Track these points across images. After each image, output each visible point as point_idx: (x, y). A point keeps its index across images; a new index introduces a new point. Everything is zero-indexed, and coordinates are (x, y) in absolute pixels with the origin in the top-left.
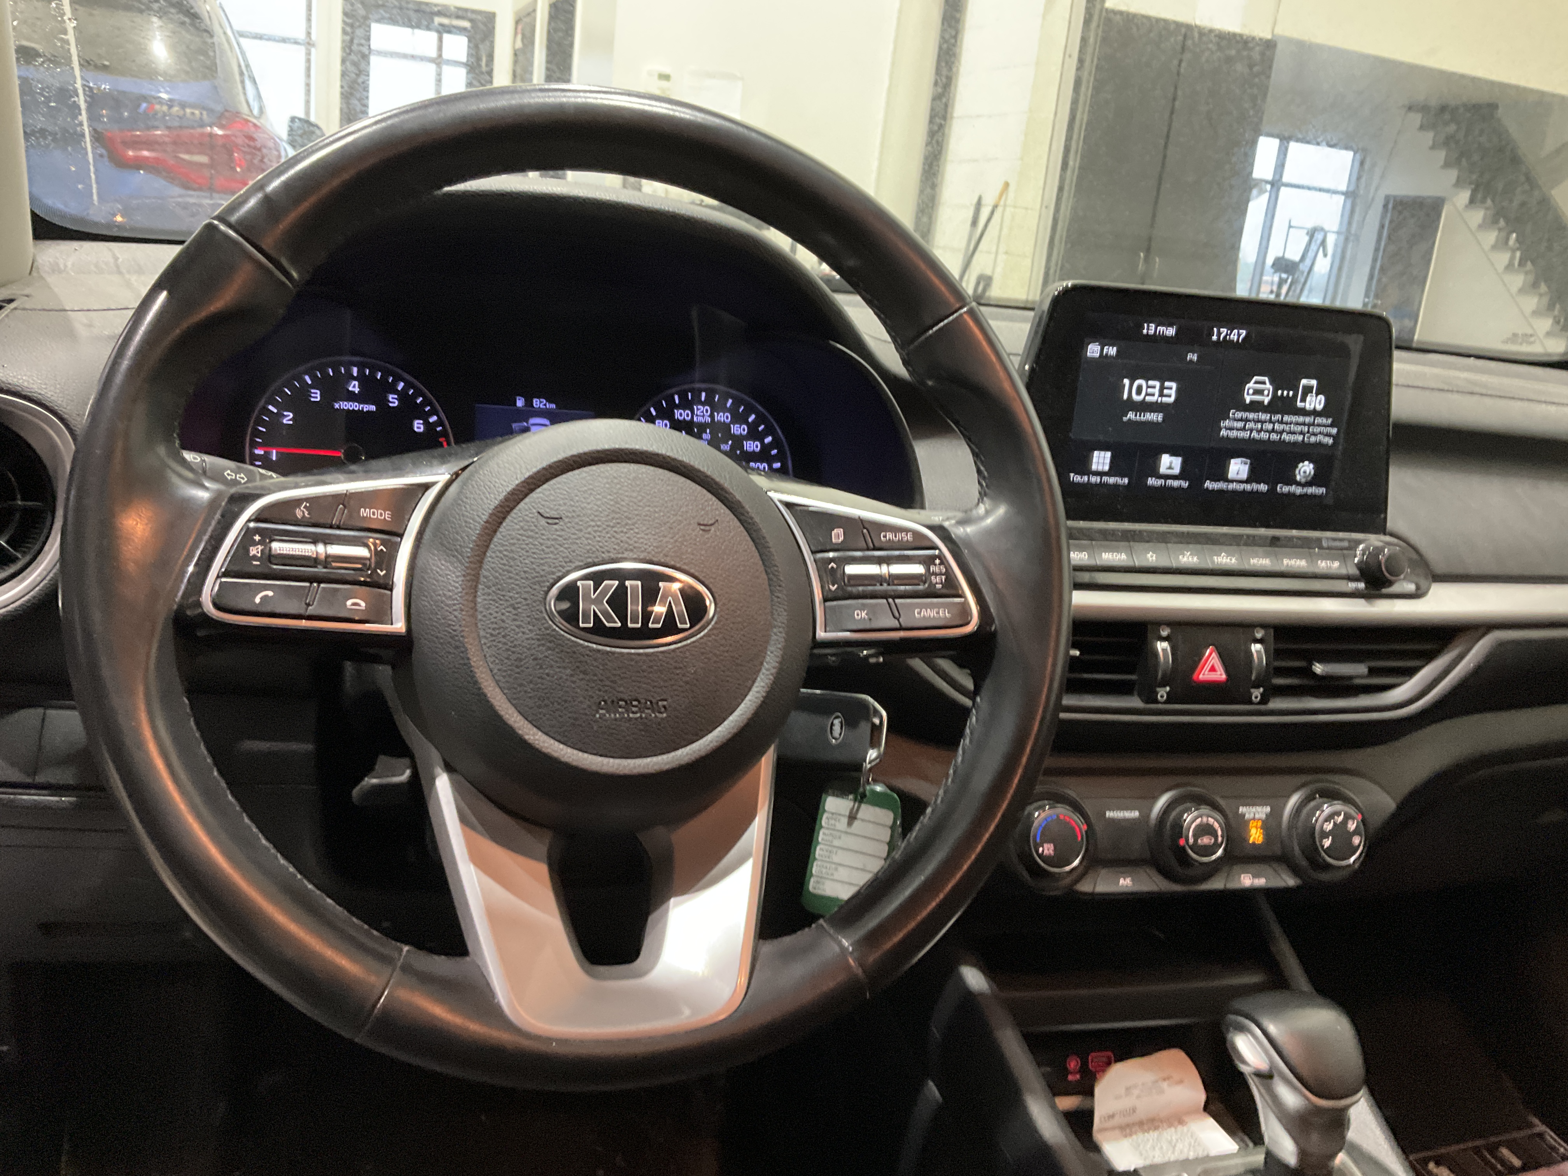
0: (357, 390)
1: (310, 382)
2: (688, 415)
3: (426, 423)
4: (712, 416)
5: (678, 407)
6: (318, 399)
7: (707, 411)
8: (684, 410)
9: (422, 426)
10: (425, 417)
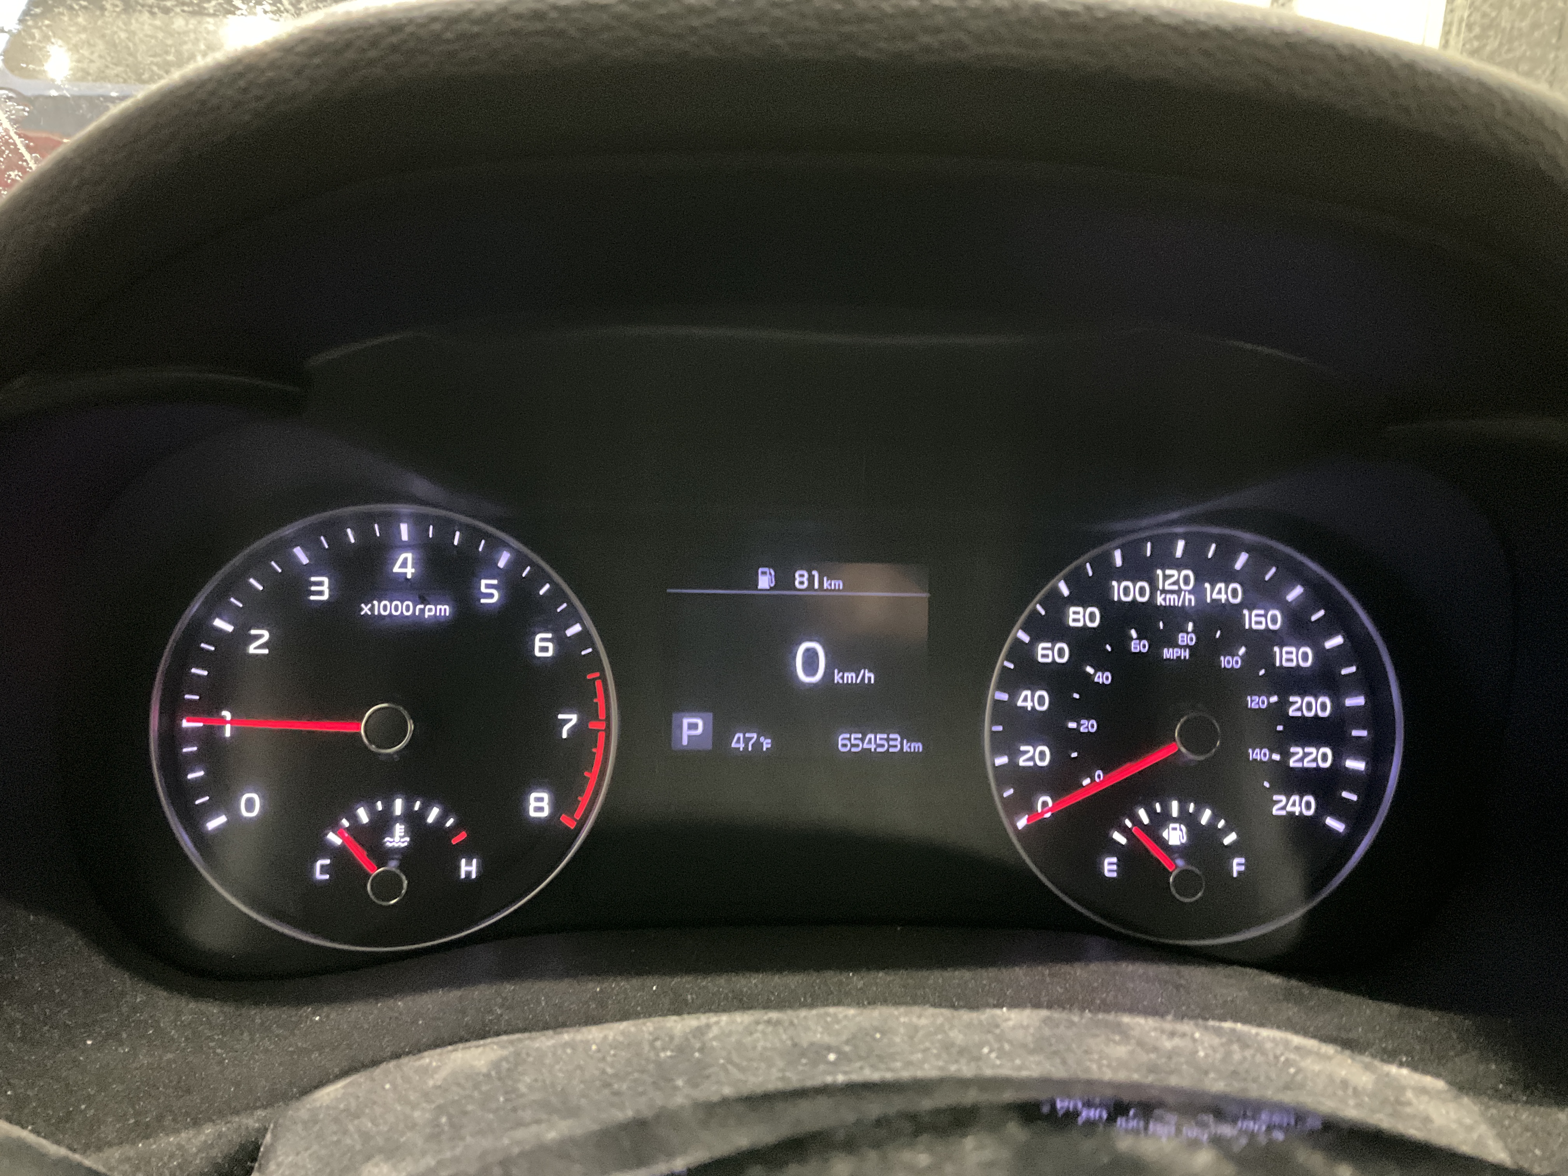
0: (410, 572)
1: (305, 560)
2: (1142, 591)
3: (560, 640)
4: (1198, 591)
5: (1122, 574)
6: (325, 597)
7: (1186, 580)
8: (1134, 581)
9: (550, 645)
10: (557, 626)
